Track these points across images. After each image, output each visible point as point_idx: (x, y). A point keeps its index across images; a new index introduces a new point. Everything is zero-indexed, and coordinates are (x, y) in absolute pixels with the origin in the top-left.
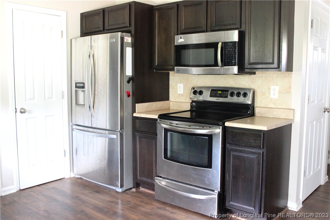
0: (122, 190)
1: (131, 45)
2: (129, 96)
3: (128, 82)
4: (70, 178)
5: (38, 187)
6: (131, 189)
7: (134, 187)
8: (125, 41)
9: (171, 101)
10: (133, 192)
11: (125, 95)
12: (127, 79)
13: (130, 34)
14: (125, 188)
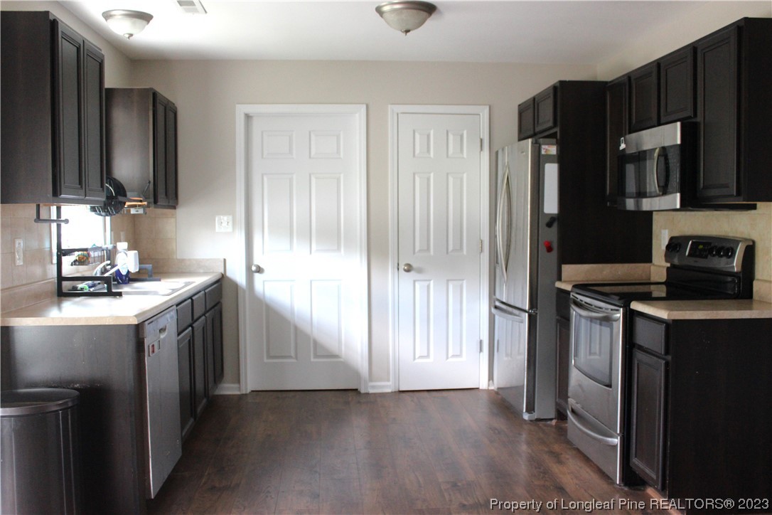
0: (529, 417)
1: (556, 159)
2: (549, 249)
3: (549, 225)
4: (488, 391)
5: (426, 393)
6: (551, 419)
7: (555, 419)
8: (543, 152)
9: (654, 265)
10: (551, 426)
11: (542, 249)
12: (547, 220)
13: (554, 140)
14: (535, 415)
